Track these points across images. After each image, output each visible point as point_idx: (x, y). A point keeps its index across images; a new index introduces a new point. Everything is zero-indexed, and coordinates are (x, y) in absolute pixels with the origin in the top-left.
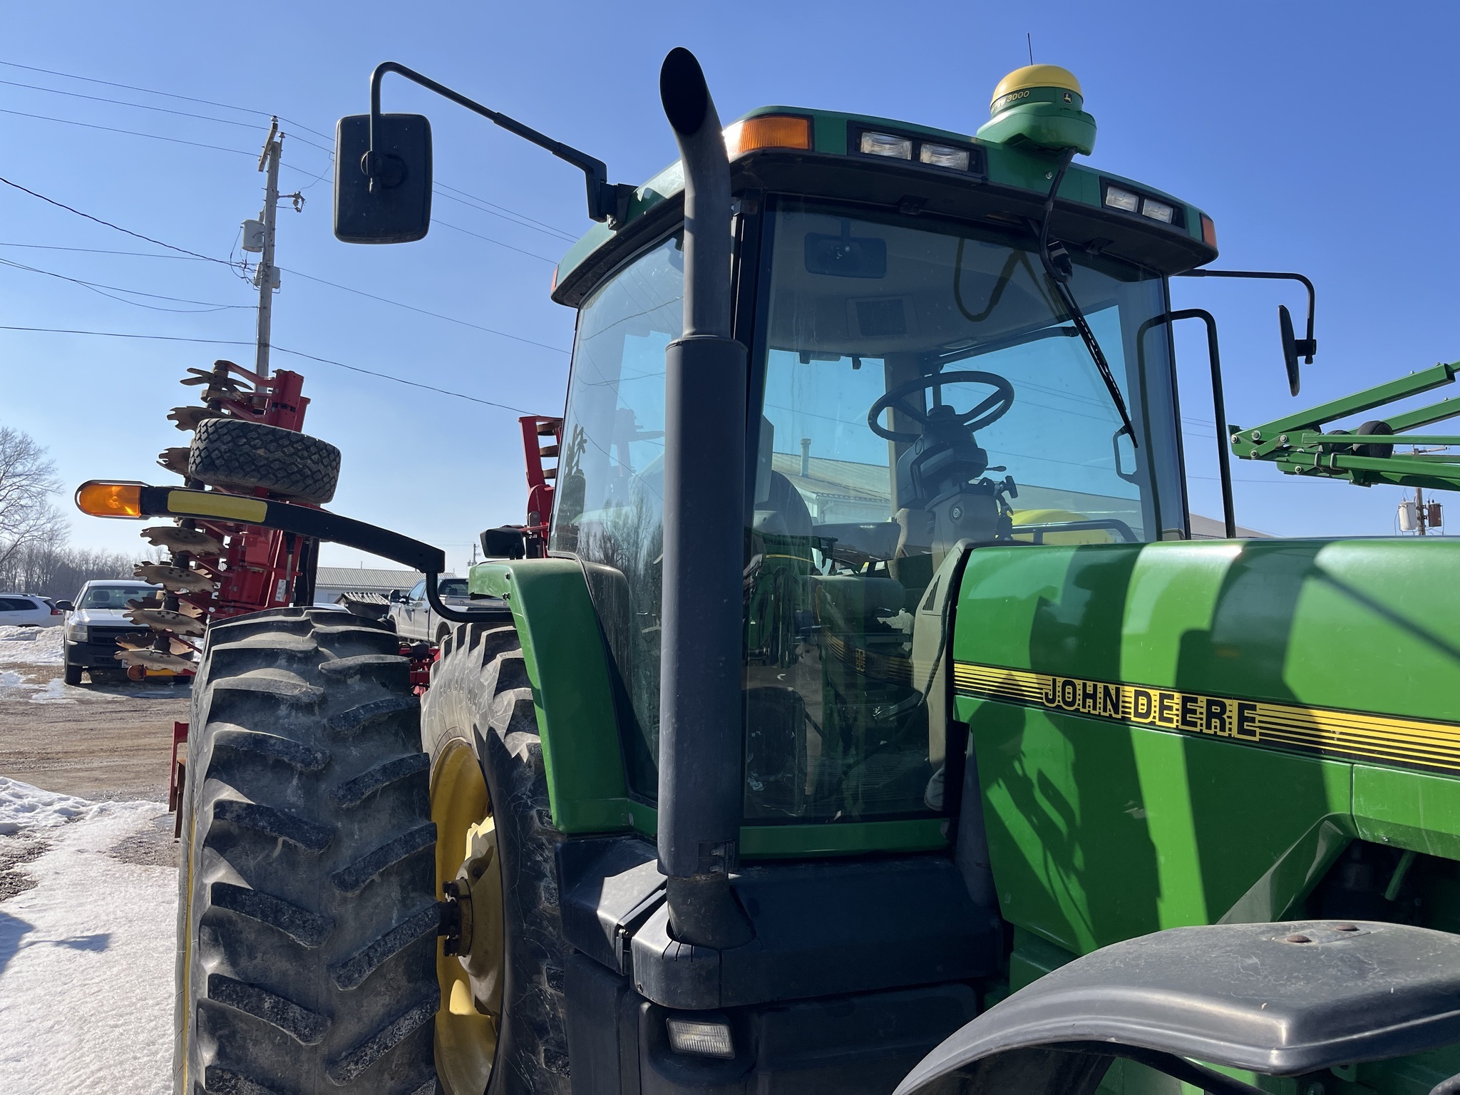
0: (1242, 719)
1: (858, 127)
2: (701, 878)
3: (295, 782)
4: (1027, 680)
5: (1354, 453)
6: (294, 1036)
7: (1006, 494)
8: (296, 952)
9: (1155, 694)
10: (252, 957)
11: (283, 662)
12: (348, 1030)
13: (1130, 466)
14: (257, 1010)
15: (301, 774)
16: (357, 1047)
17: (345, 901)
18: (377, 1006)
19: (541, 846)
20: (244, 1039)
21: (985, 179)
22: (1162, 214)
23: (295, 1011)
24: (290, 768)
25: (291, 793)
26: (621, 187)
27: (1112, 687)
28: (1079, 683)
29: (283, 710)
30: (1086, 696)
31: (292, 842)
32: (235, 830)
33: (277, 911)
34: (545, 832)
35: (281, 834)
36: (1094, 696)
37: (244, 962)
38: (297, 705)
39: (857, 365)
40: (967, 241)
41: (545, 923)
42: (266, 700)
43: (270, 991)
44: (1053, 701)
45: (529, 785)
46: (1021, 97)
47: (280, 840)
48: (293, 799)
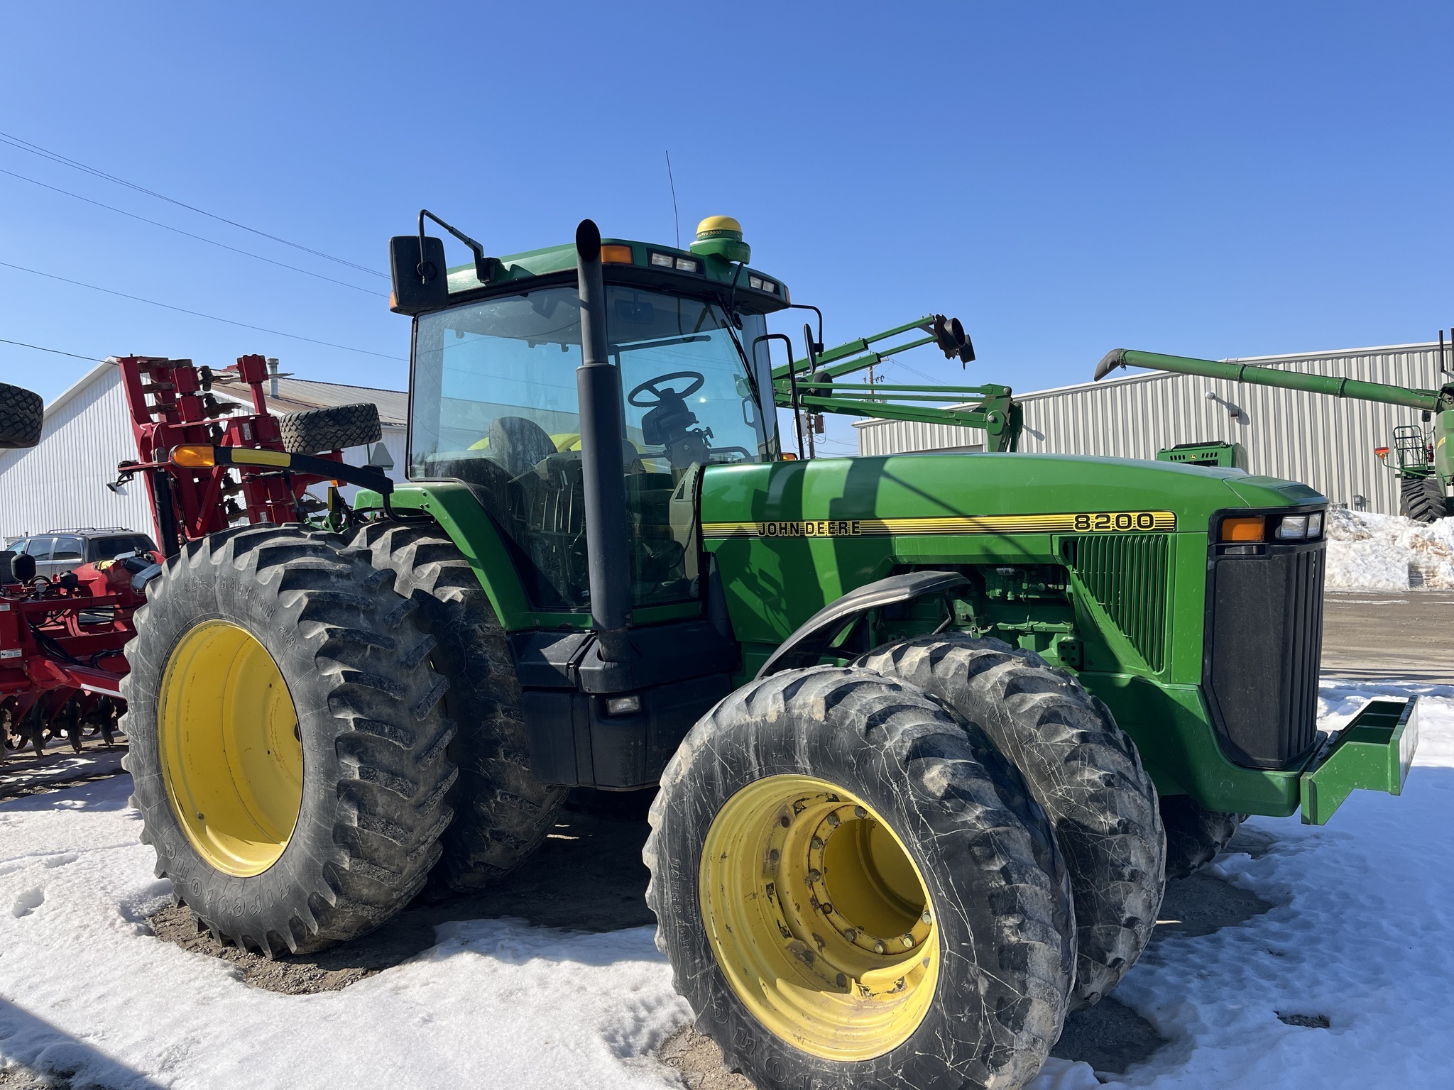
0: (854, 527)
1: (652, 249)
2: (620, 630)
3: (362, 616)
4: (750, 527)
5: (812, 395)
6: (401, 745)
7: (708, 437)
8: (392, 702)
9: (816, 524)
10: (370, 707)
11: (311, 552)
12: (422, 742)
13: (751, 419)
14: (382, 733)
15: (364, 611)
16: (429, 749)
17: (408, 676)
18: (432, 729)
19: (480, 646)
20: (373, 751)
21: (705, 277)
22: (769, 288)
23: (400, 732)
24: (357, 609)
25: (362, 622)
26: (490, 260)
27: (795, 524)
28: (777, 524)
29: (333, 579)
30: (781, 529)
31: (376, 646)
32: (340, 644)
33: (381, 682)
34: (485, 636)
35: (370, 642)
36: (785, 528)
37: (366, 710)
38: (340, 575)
39: (565, 349)
40: (682, 301)
41: (490, 686)
42: (321, 574)
43: (387, 724)
44: (763, 534)
45: (463, 614)
46: (715, 234)
47: (369, 646)
48: (365, 625)
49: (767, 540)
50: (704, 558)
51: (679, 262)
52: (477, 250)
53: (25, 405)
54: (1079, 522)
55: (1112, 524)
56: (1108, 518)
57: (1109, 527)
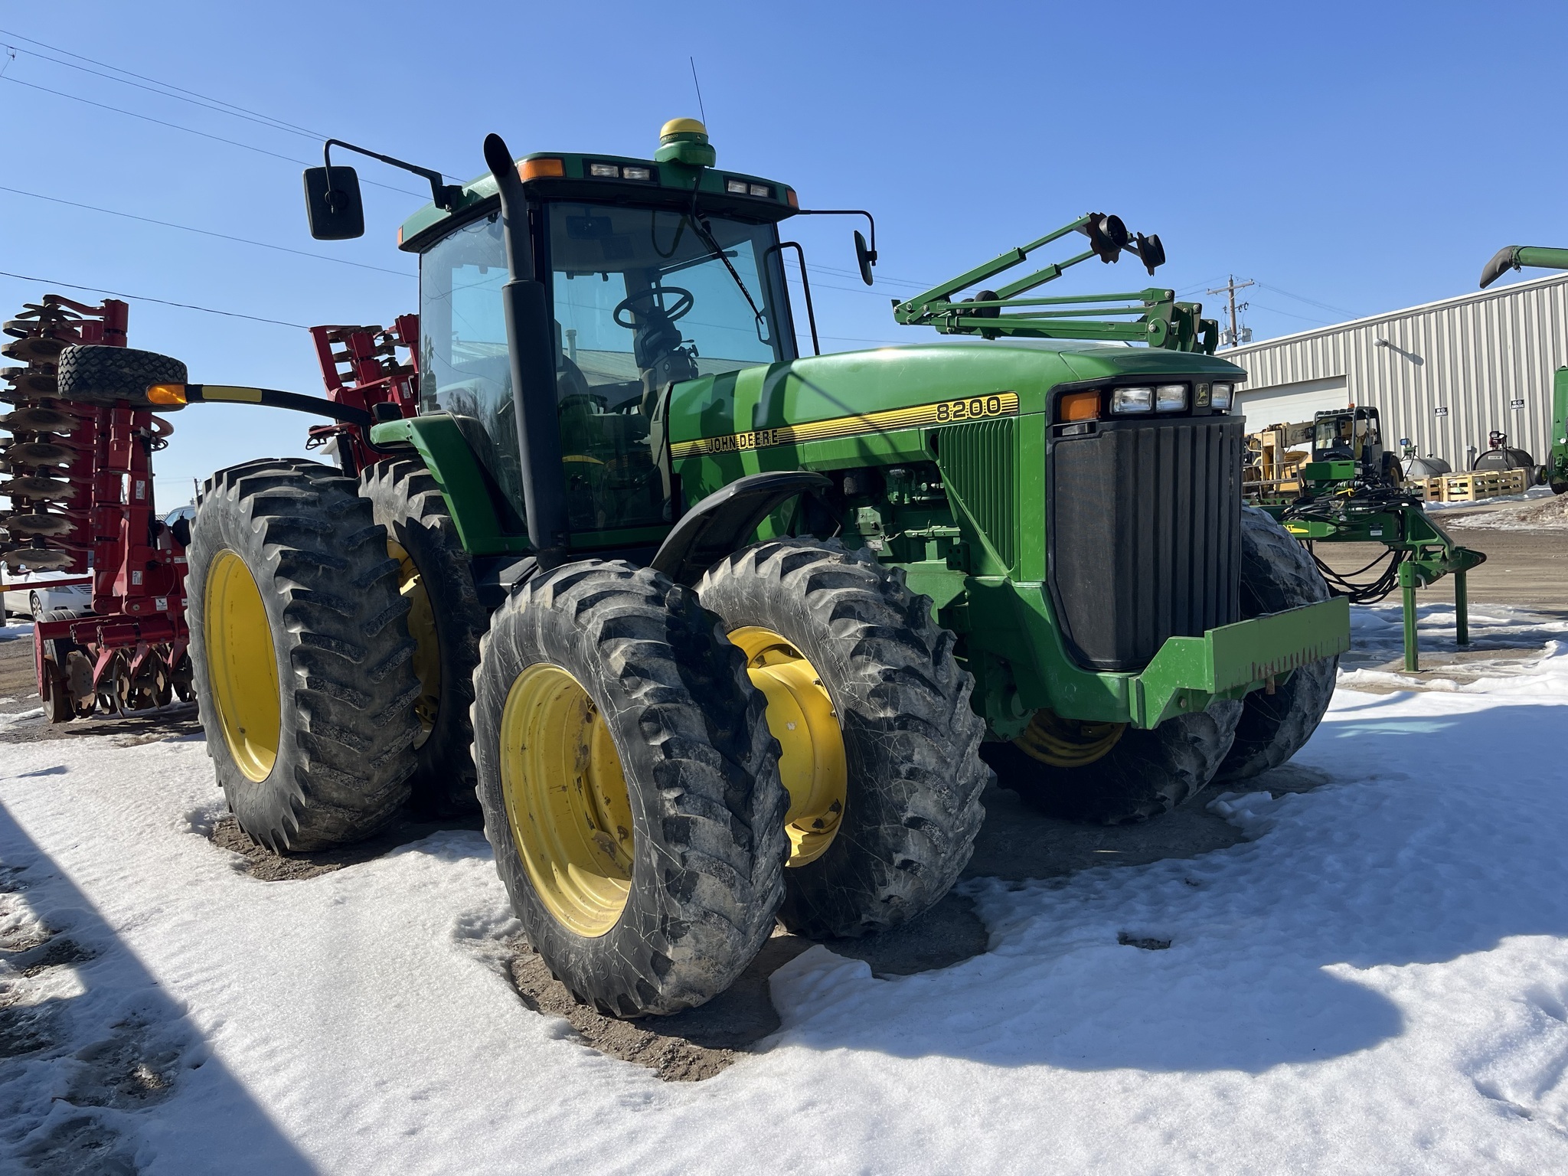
0: (774, 436)
1: (588, 160)
2: (554, 549)
3: (319, 539)
4: (701, 443)
5: (972, 315)
6: (349, 658)
7: (693, 355)
8: (342, 619)
9: (746, 435)
10: (319, 623)
11: (287, 483)
12: (375, 658)
13: (766, 336)
14: (329, 647)
15: (321, 535)
16: (382, 664)
17: (361, 595)
18: (387, 645)
19: (456, 571)
20: (323, 664)
21: (659, 184)
22: (761, 192)
23: (348, 647)
24: (316, 533)
25: (319, 545)
26: (451, 187)
27: (732, 437)
28: (720, 438)
29: (299, 506)
30: (724, 443)
31: (327, 567)
32: (294, 564)
33: (329, 600)
34: (458, 562)
35: (321, 563)
36: (726, 443)
37: (315, 626)
38: (306, 502)
39: (605, 278)
40: (658, 214)
41: (465, 609)
42: (287, 502)
43: (334, 638)
44: (712, 451)
45: (443, 541)
46: (674, 137)
47: (321, 567)
48: (321, 548)
49: (713, 455)
50: (675, 479)
51: (626, 172)
52: (435, 178)
53: (163, 370)
54: (940, 412)
55: (967, 412)
56: (963, 404)
57: (964, 415)
